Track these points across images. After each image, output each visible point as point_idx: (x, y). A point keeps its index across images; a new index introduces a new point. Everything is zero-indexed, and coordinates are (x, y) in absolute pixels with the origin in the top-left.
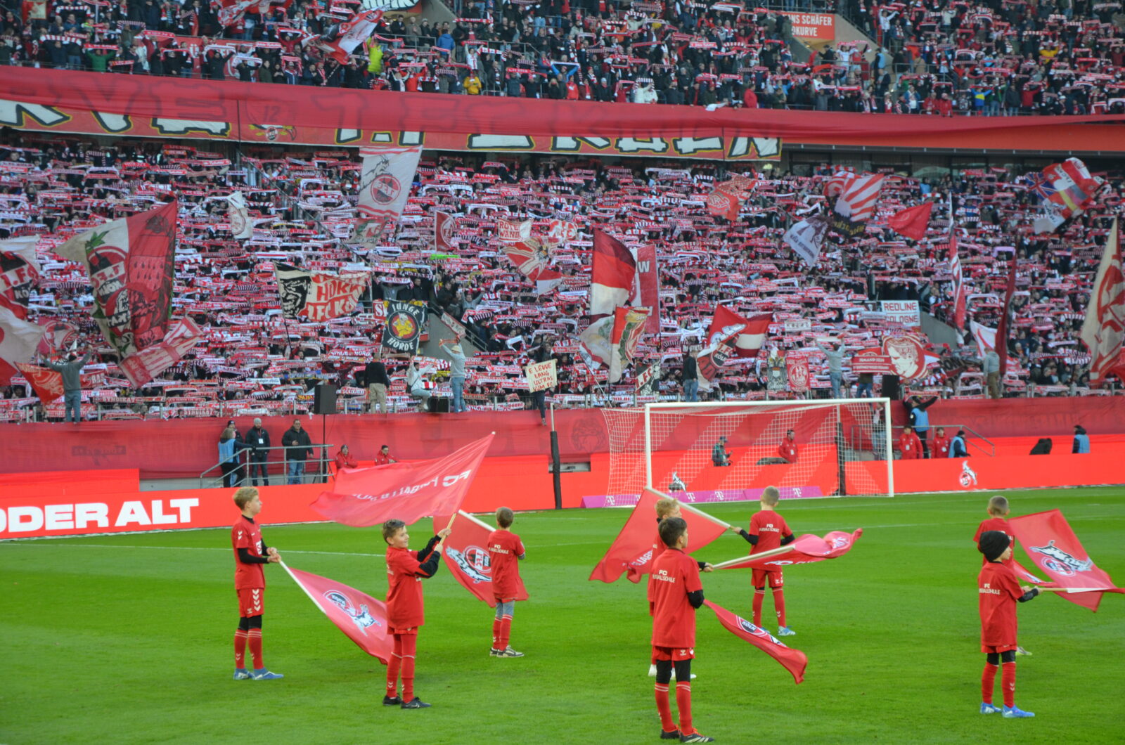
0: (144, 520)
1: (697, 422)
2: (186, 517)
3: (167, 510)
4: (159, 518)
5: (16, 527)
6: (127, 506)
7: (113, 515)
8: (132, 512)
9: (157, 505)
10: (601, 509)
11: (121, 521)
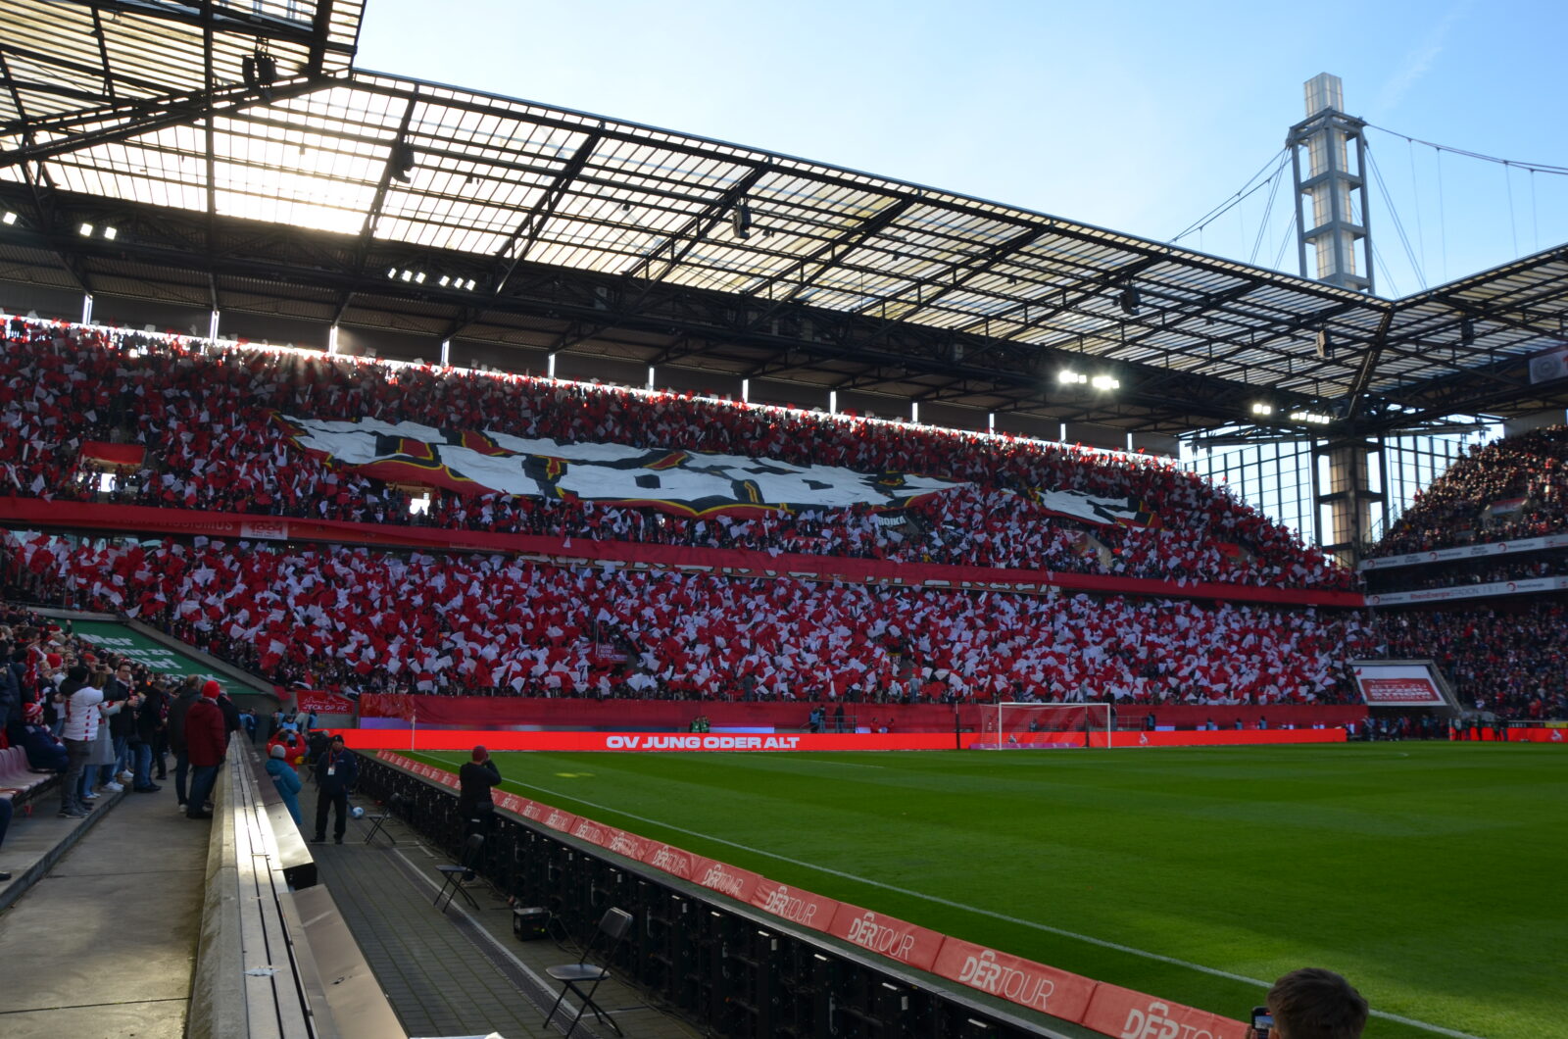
0: (775, 746)
1: (1022, 711)
2: (794, 746)
3: (786, 742)
4: (783, 745)
5: (724, 746)
6: (769, 739)
7: (763, 743)
8: (771, 743)
9: (782, 740)
10: (978, 750)
11: (767, 746)
